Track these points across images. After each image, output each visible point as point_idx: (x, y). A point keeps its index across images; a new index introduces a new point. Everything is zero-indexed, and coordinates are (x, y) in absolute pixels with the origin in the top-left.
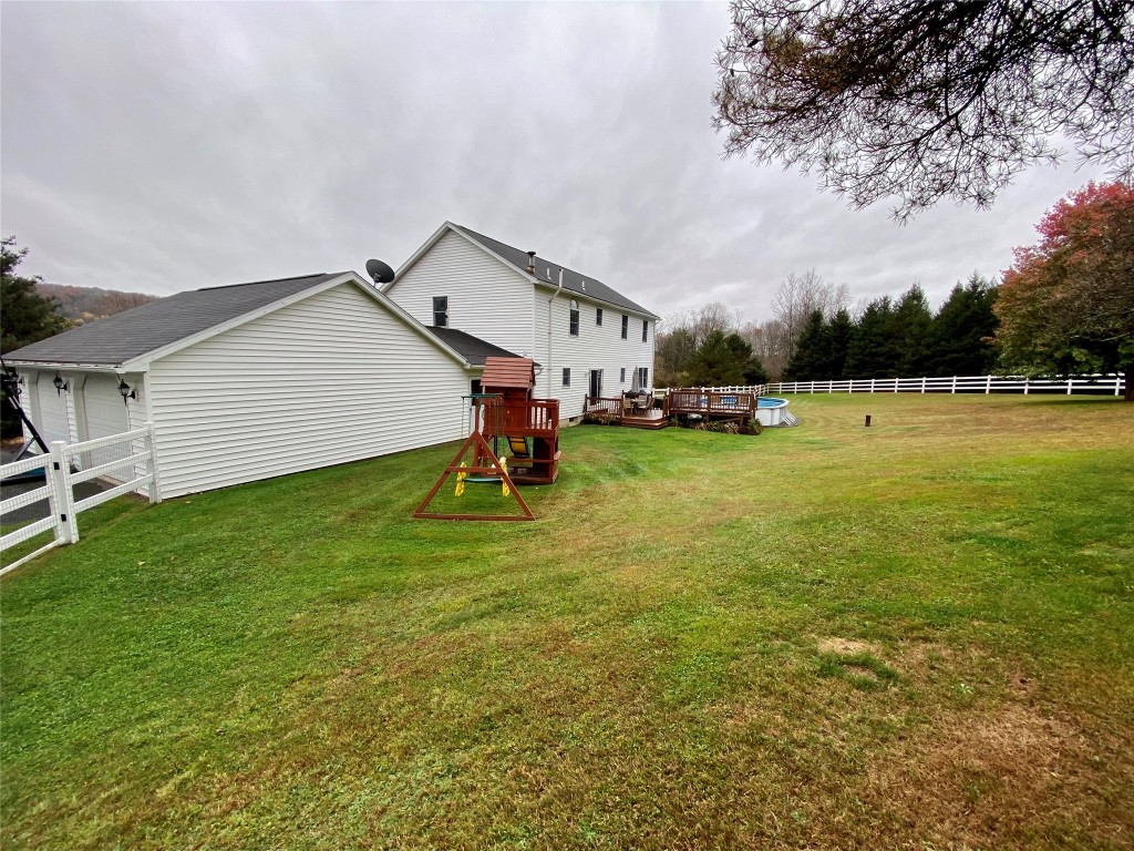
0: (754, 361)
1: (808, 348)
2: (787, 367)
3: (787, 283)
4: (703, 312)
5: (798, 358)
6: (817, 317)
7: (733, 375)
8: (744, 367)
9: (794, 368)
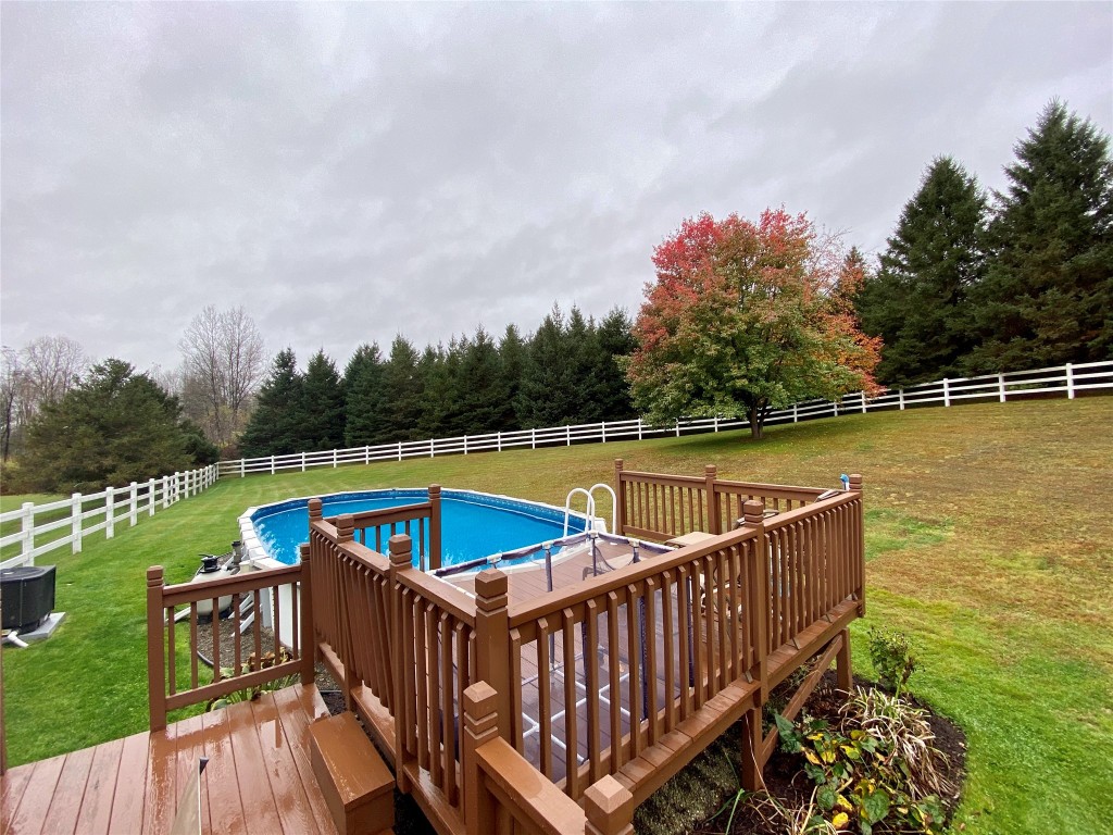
9: (263, 435)
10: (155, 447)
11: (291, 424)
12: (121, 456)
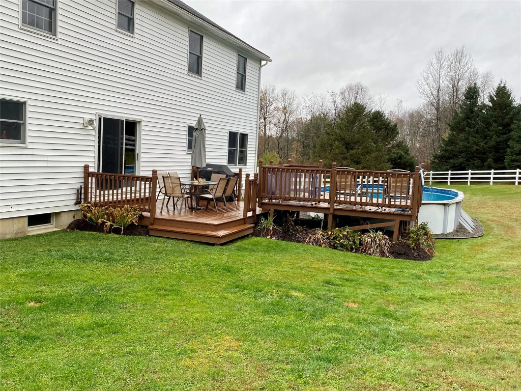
0: (400, 145)
1: (462, 130)
2: (439, 152)
3: (434, 61)
4: (343, 93)
5: (451, 142)
6: (472, 93)
7: (376, 158)
8: (389, 151)
9: (447, 154)
10: (368, 157)
12: (352, 160)
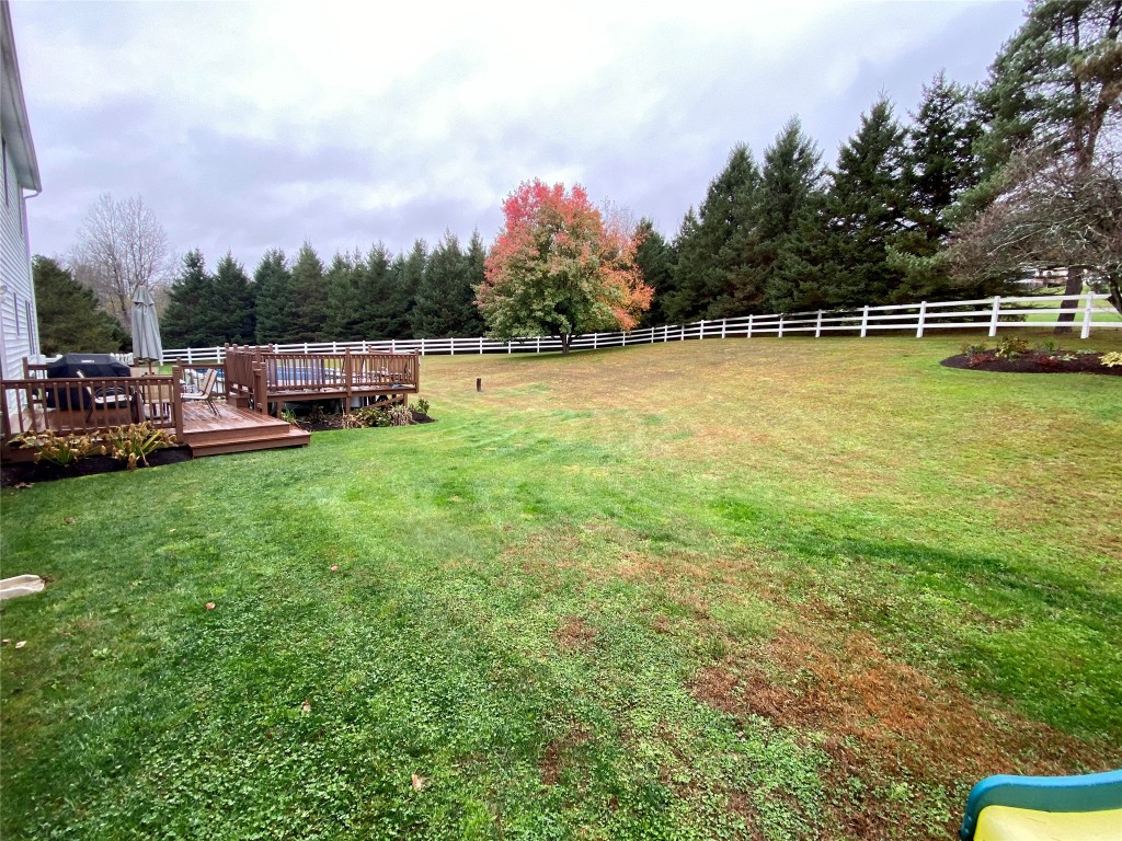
9: (177, 329)
11: (203, 320)
